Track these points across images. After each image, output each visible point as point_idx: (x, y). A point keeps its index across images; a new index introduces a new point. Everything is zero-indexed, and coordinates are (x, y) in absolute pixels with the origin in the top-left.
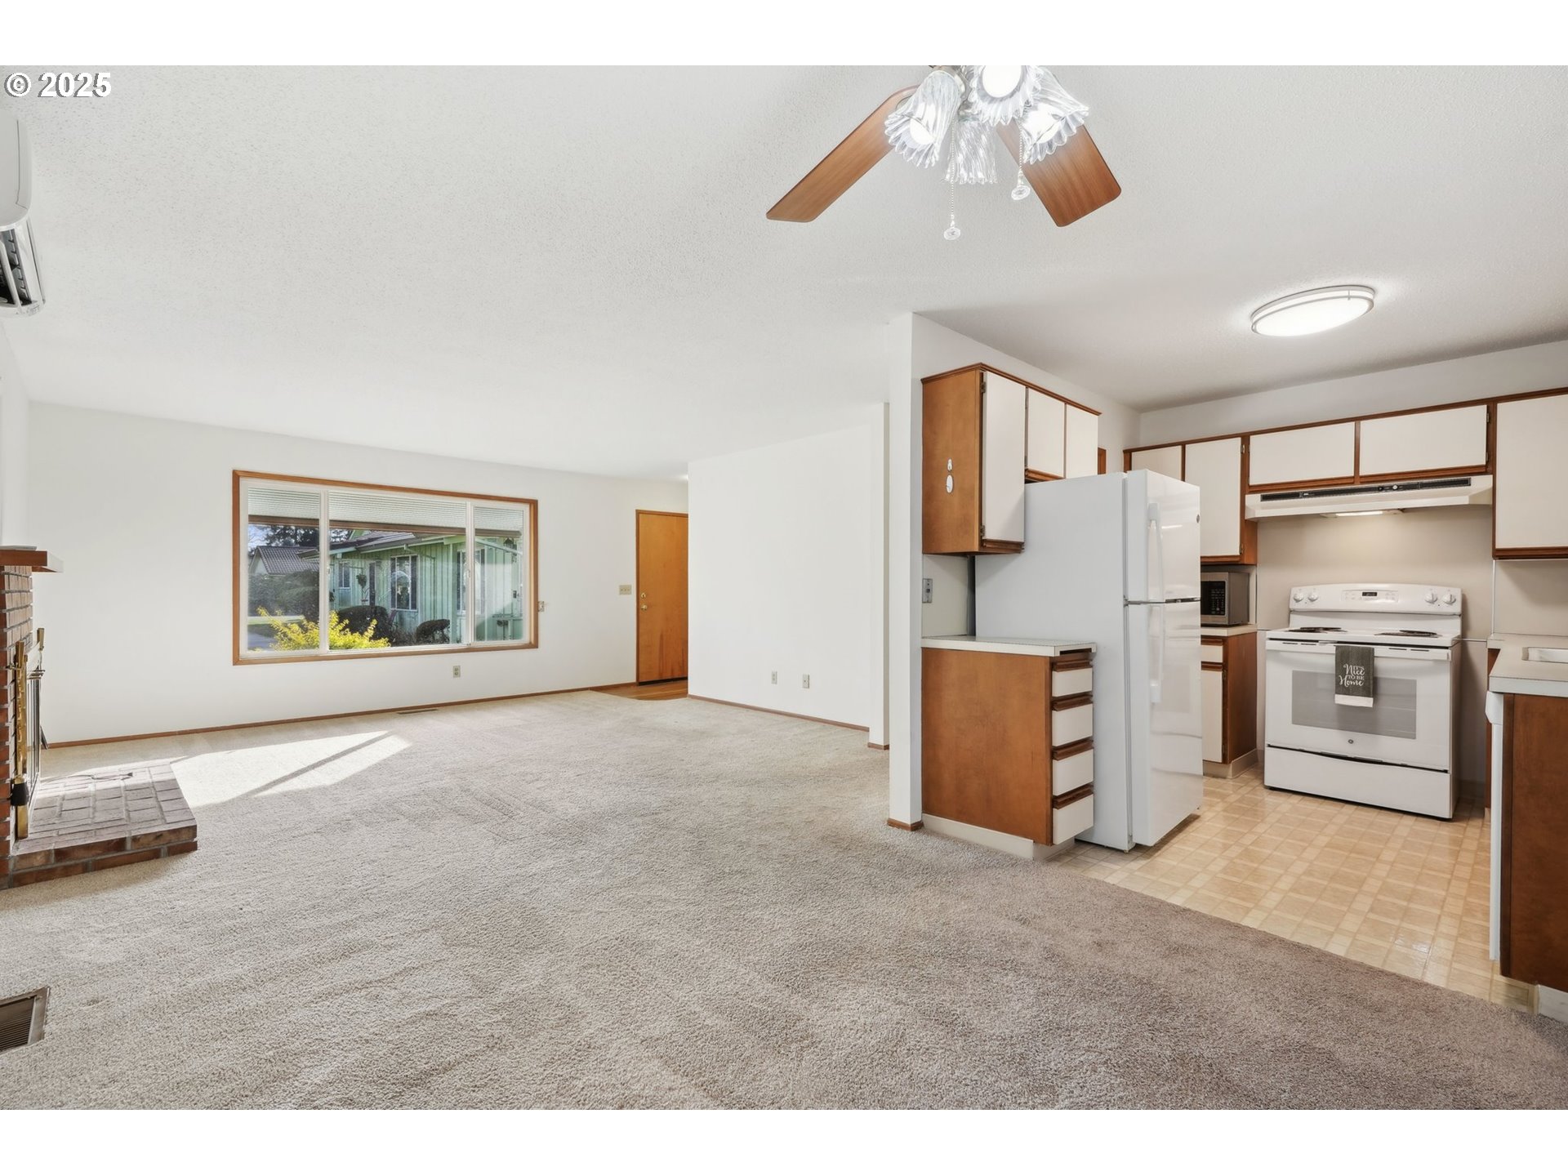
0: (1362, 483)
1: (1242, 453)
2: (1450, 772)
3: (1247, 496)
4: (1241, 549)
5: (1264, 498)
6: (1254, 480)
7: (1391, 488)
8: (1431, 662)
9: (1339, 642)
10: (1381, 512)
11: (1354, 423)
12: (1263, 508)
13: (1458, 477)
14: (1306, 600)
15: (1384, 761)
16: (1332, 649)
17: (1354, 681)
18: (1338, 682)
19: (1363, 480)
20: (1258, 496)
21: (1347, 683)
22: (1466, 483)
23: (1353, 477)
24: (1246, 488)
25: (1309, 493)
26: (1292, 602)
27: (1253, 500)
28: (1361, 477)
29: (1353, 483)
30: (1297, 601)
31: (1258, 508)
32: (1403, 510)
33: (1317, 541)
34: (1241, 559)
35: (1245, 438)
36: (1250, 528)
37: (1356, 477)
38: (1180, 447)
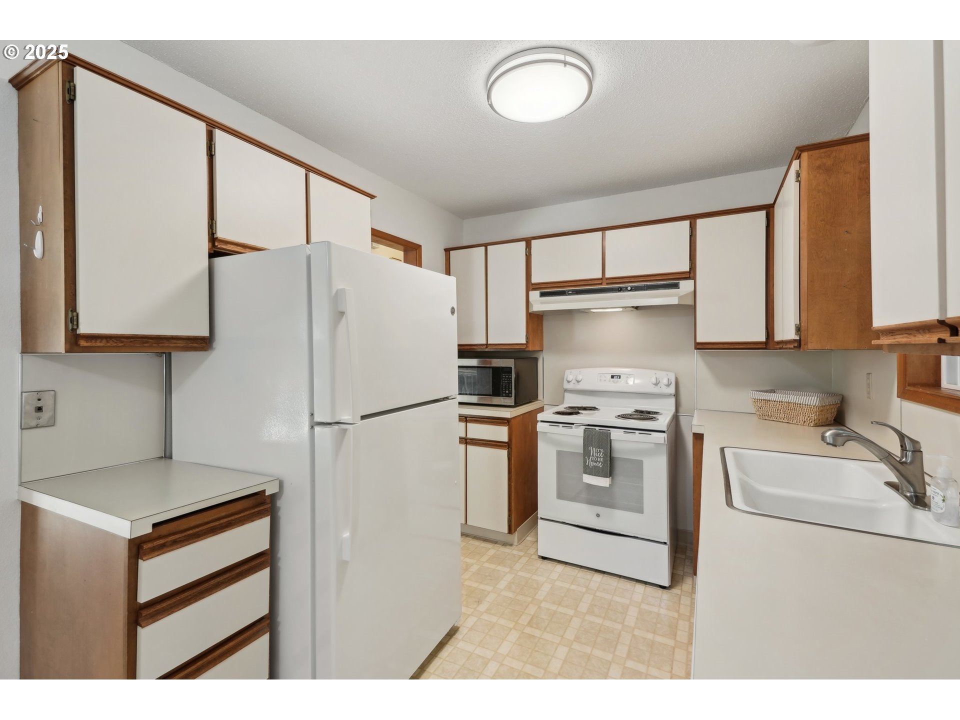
0: (607, 284)
1: (526, 255)
2: (668, 543)
3: (530, 292)
4: (527, 338)
5: (543, 295)
6: (534, 280)
7: (626, 289)
8: (653, 444)
9: (589, 425)
10: (621, 309)
11: (601, 232)
12: (542, 303)
13: (670, 281)
14: (574, 381)
15: (622, 533)
16: (580, 431)
17: (596, 462)
18: (585, 462)
19: (608, 282)
20: (537, 293)
21: (592, 464)
22: (676, 286)
23: (602, 279)
24: (530, 286)
25: (573, 291)
26: (565, 382)
27: (535, 295)
28: (607, 279)
29: (601, 284)
30: (569, 382)
31: (540, 304)
32: (637, 308)
33: (583, 332)
34: (527, 347)
35: (528, 241)
36: (535, 320)
37: (603, 278)
38: (483, 248)
